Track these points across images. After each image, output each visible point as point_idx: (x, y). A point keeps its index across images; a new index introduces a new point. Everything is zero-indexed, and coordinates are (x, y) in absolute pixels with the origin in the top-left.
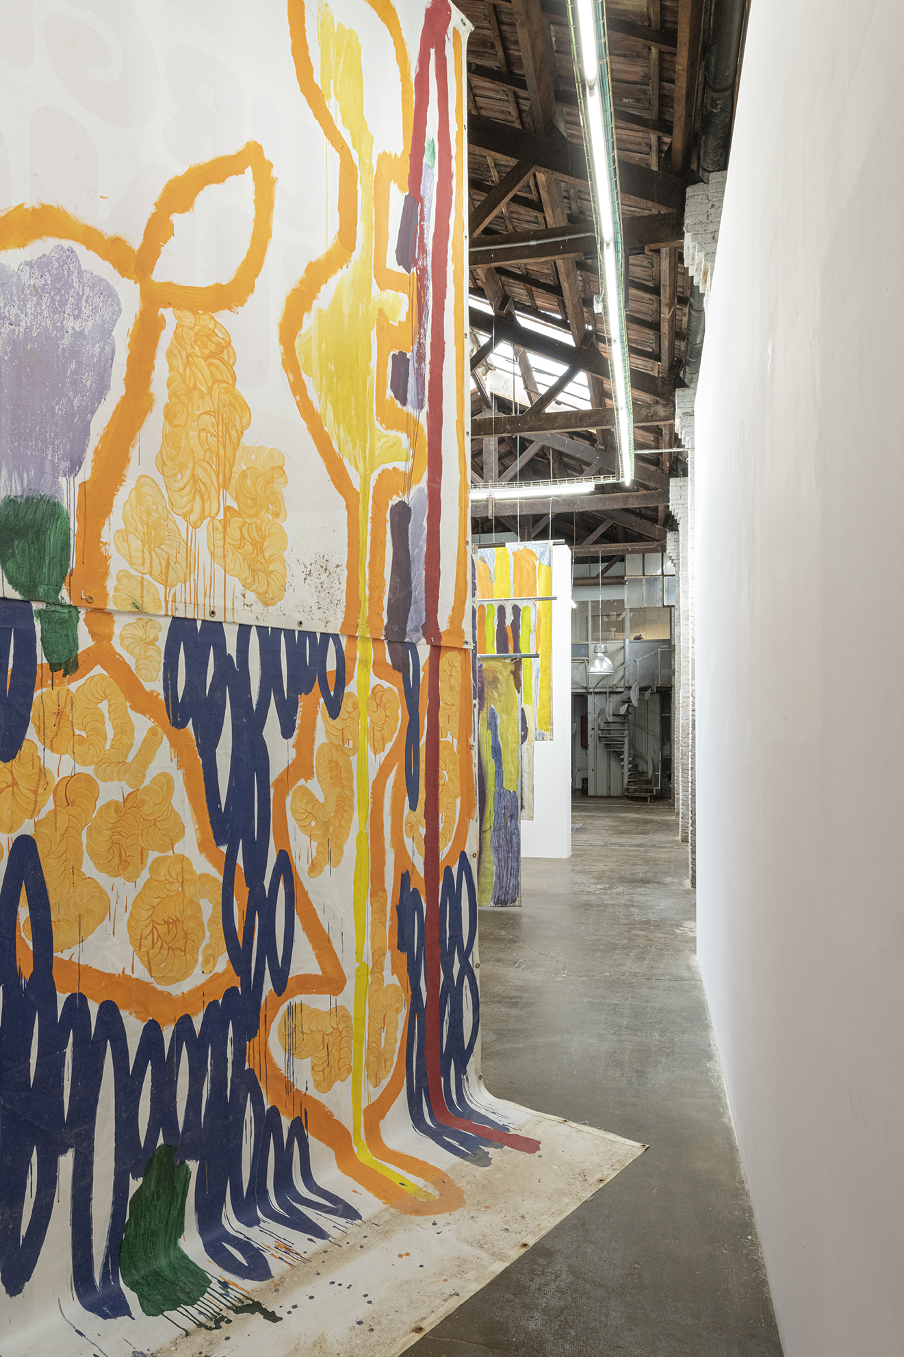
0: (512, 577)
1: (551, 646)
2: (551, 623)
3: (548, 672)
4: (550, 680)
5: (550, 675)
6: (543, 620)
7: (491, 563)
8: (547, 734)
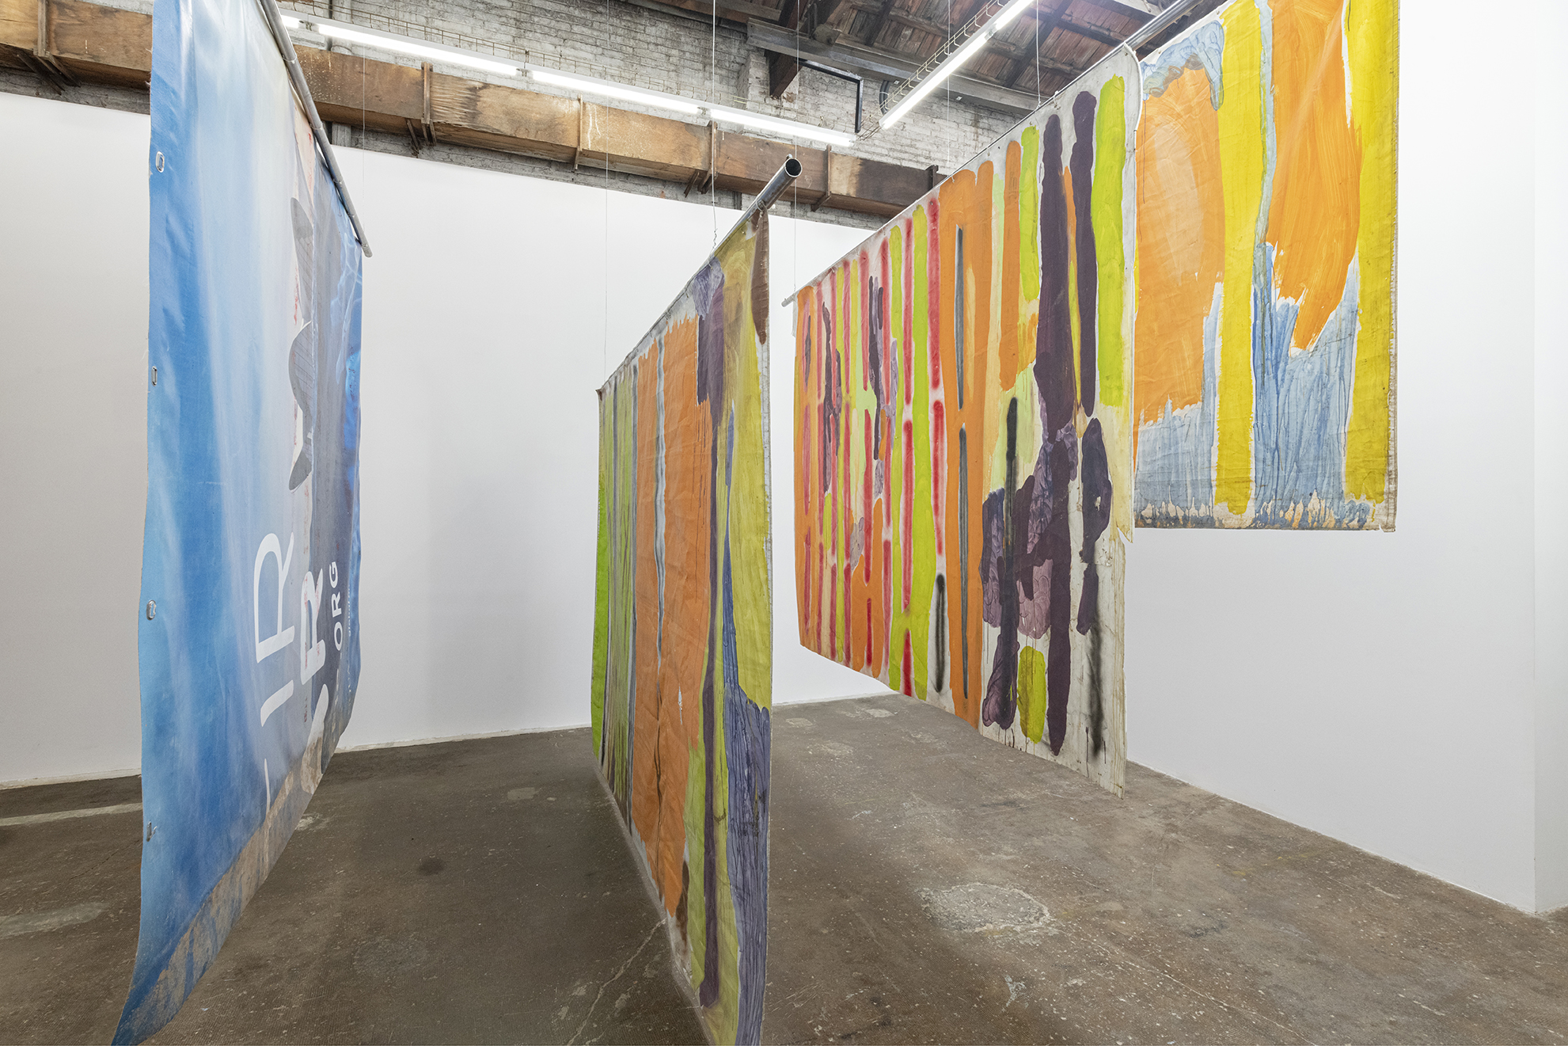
0: (1267, 69)
1: (1394, 225)
2: (1394, 150)
3: (1384, 309)
4: (1391, 333)
5: (1391, 317)
6: (1369, 153)
7: (1215, 59)
8: (1377, 509)
